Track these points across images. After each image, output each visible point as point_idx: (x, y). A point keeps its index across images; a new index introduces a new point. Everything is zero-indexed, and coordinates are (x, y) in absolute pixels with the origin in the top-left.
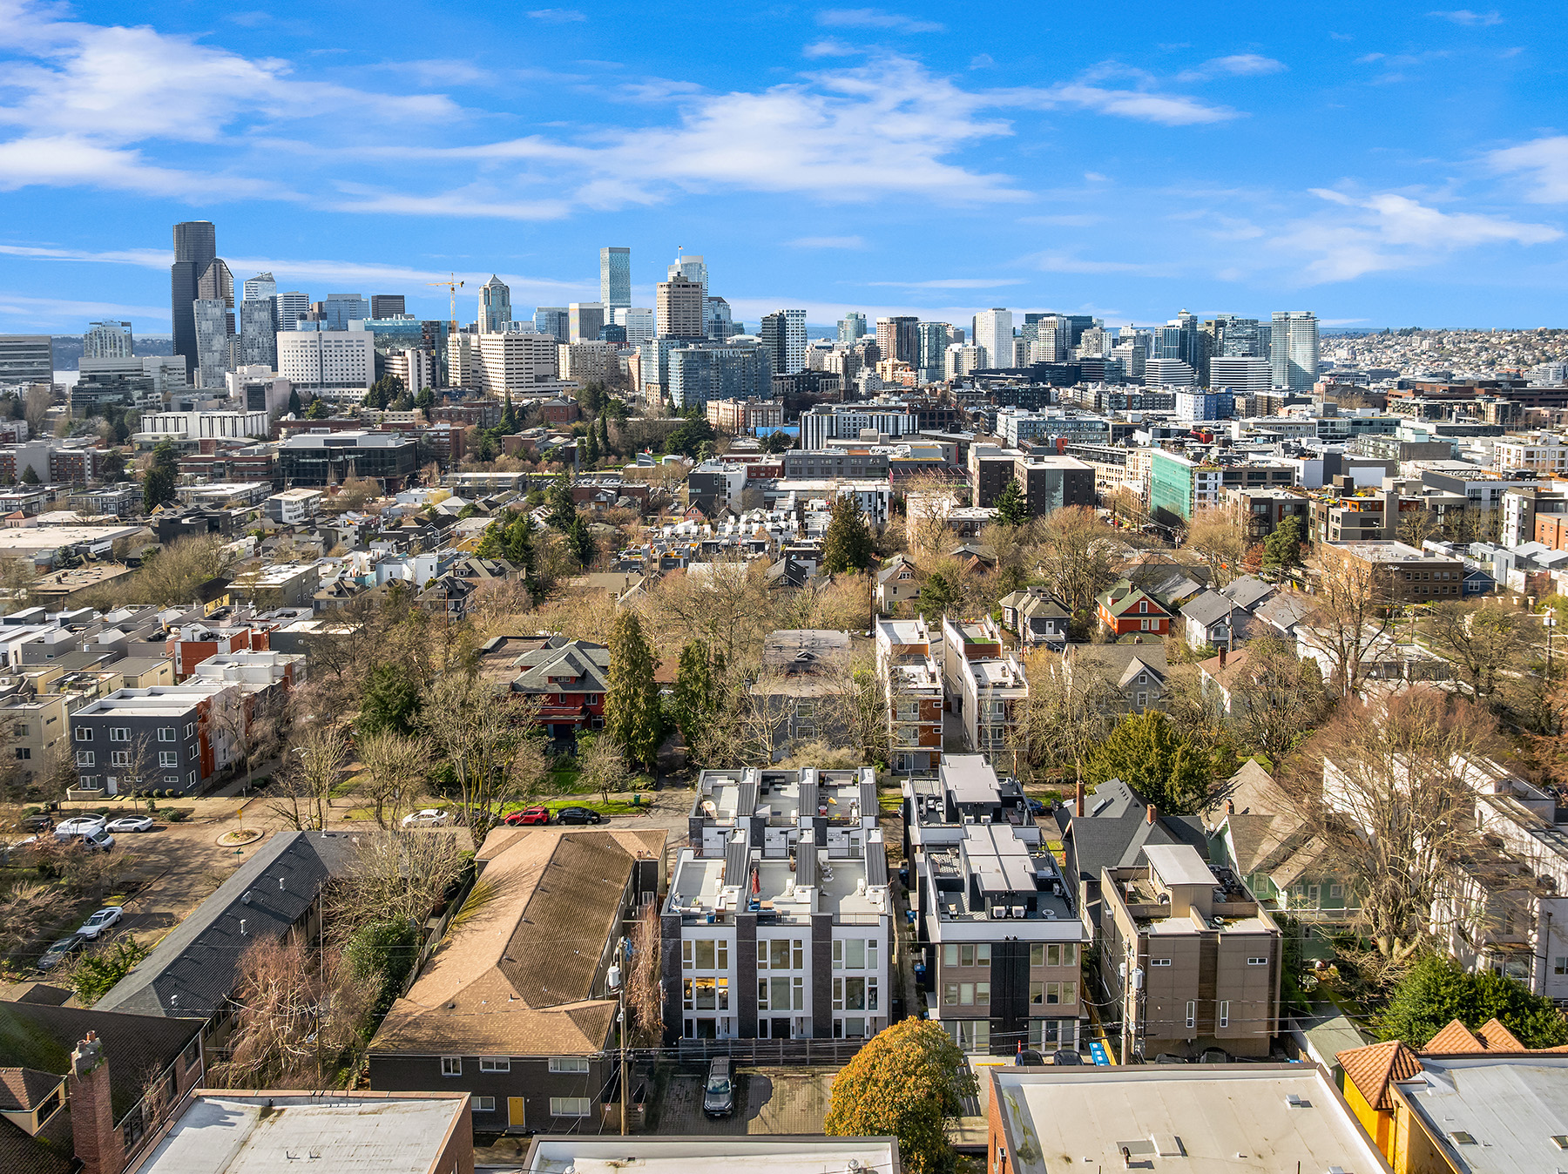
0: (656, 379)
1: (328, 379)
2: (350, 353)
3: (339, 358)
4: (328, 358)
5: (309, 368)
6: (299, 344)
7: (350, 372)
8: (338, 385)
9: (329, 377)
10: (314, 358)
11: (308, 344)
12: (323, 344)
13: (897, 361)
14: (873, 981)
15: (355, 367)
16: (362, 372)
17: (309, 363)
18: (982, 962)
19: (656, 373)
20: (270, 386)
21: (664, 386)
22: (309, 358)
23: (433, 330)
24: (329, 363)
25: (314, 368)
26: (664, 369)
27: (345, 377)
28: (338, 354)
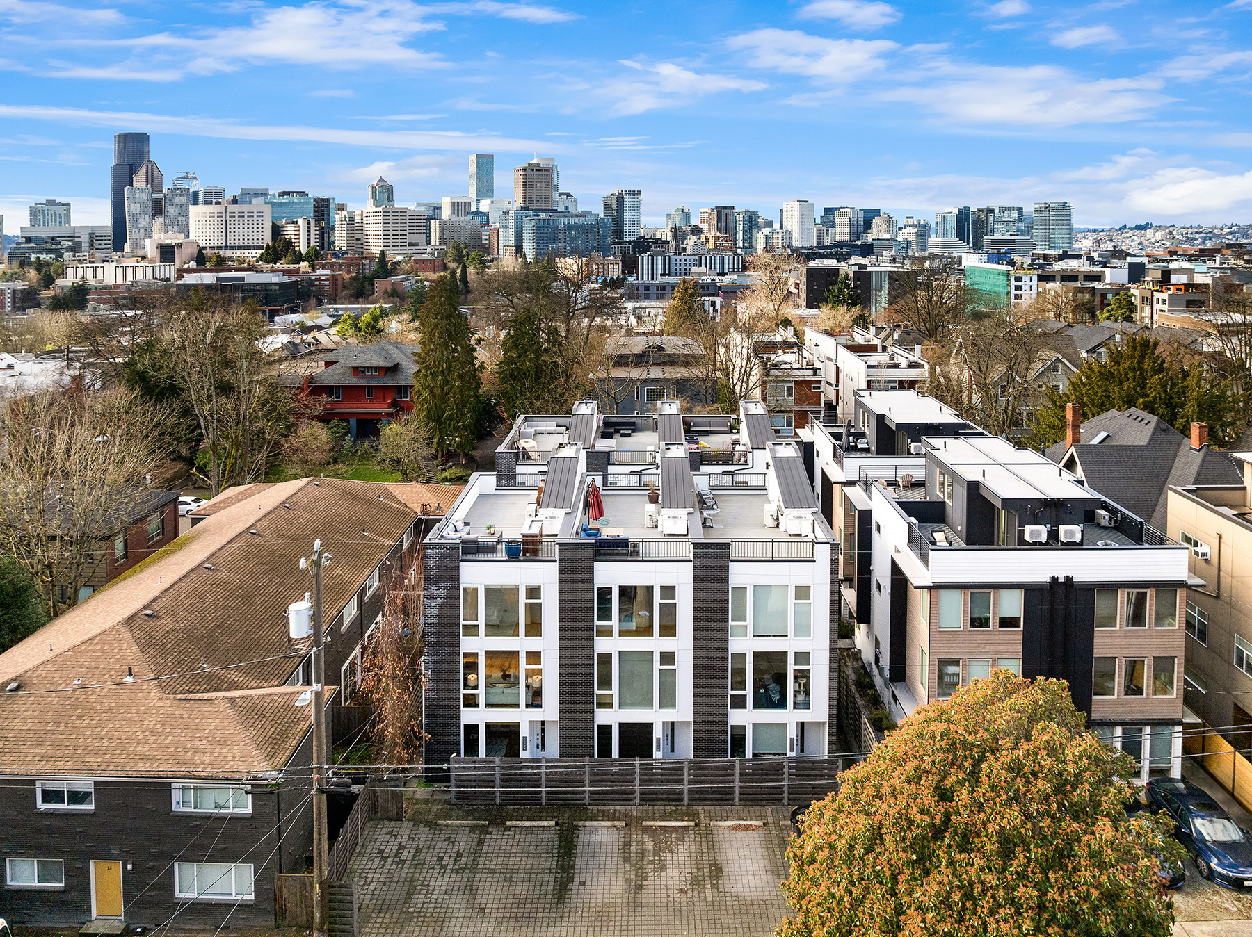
0: (512, 243)
1: (231, 243)
2: (251, 222)
3: (241, 226)
4: (232, 226)
5: (216, 234)
6: (208, 215)
7: (251, 237)
8: (240, 248)
9: (232, 242)
10: (220, 226)
11: (216, 215)
12: (228, 215)
13: (718, 234)
14: (802, 657)
15: (255, 234)
16: (260, 237)
17: (216, 230)
18: (1006, 622)
19: (512, 238)
20: (180, 245)
21: (519, 249)
22: (216, 226)
23: (323, 206)
24: (232, 230)
25: (220, 234)
26: (519, 235)
27: (246, 241)
28: (241, 223)
